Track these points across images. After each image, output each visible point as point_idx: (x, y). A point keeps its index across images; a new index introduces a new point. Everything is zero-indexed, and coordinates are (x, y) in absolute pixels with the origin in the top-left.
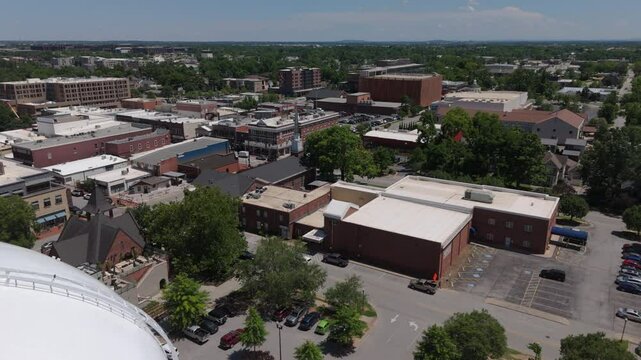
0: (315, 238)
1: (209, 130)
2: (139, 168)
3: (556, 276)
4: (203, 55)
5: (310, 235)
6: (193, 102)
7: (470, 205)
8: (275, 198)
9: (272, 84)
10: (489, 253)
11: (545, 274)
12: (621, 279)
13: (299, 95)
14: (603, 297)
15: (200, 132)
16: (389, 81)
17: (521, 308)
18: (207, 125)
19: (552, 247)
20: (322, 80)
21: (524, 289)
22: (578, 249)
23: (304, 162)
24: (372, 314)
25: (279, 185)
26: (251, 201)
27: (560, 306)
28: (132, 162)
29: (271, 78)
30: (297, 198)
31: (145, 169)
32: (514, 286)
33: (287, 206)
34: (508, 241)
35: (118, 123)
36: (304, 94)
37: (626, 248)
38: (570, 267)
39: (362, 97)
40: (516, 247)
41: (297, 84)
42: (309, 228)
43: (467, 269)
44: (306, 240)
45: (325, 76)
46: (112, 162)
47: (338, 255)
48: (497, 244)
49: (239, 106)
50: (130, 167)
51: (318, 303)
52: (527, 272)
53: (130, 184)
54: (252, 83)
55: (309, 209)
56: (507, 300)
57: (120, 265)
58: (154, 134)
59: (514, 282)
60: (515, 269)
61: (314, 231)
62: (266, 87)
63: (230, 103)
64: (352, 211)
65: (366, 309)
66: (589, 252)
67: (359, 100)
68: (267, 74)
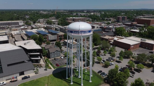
4: (102, 13)
5: (111, 43)
6: (97, 22)
7: (141, 41)
8: (107, 37)
9: (115, 20)
11: (150, 52)
13: (121, 22)
15: (97, 27)
18: (99, 26)
20: (127, 19)
23: (114, 33)
25: (108, 36)
26: (103, 37)
29: (115, 18)
30: (110, 38)
33: (108, 38)
34: (147, 48)
36: (122, 22)
39: (135, 23)
41: (121, 20)
42: (111, 42)
44: (110, 43)
49: (106, 24)
52: (147, 52)
54: (111, 19)
55: (112, 39)
60: (145, 51)
63: (105, 23)
64: (118, 39)
67: (134, 24)
68: (115, 17)
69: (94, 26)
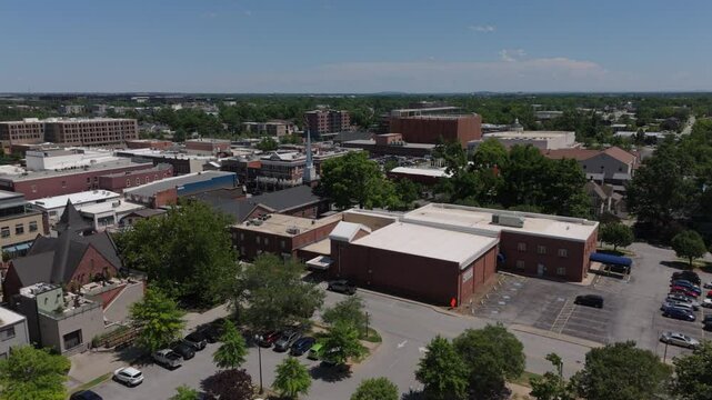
0: (320, 264)
1: (218, 166)
2: (133, 201)
3: (593, 302)
4: (226, 103)
5: (314, 262)
6: (205, 140)
7: (498, 229)
8: (278, 225)
9: (297, 129)
10: (518, 281)
11: (581, 301)
12: (667, 305)
13: (326, 139)
14: (645, 323)
15: (207, 166)
16: (423, 121)
17: (551, 334)
18: (216, 161)
19: (591, 276)
20: (352, 124)
21: (555, 315)
22: (621, 278)
23: (316, 191)
24: (377, 339)
25: (287, 213)
26: (252, 228)
27: (595, 332)
28: (126, 195)
29: (296, 123)
30: (304, 225)
31: (140, 202)
32: (543, 313)
33: (291, 232)
34: (541, 268)
35: (117, 158)
36: (331, 138)
37: (675, 276)
38: (611, 295)
39: (393, 138)
40: (550, 276)
41: (323, 127)
42: (315, 255)
43: (492, 297)
44: (311, 268)
45: (355, 120)
46: (104, 197)
47: (344, 282)
48: (529, 272)
49: (258, 147)
50: (122, 201)
51: (316, 330)
52: (560, 299)
53: (120, 217)
54: (275, 127)
55: (315, 236)
56: (535, 326)
57: (88, 287)
58: (156, 169)
59: (544, 309)
60: (548, 296)
61: (320, 258)
62: (290, 132)
63: (248, 145)
64: (362, 233)
65: (370, 335)
66: (633, 280)
67: (390, 141)
68: (293, 119)
69: (186, 158)
